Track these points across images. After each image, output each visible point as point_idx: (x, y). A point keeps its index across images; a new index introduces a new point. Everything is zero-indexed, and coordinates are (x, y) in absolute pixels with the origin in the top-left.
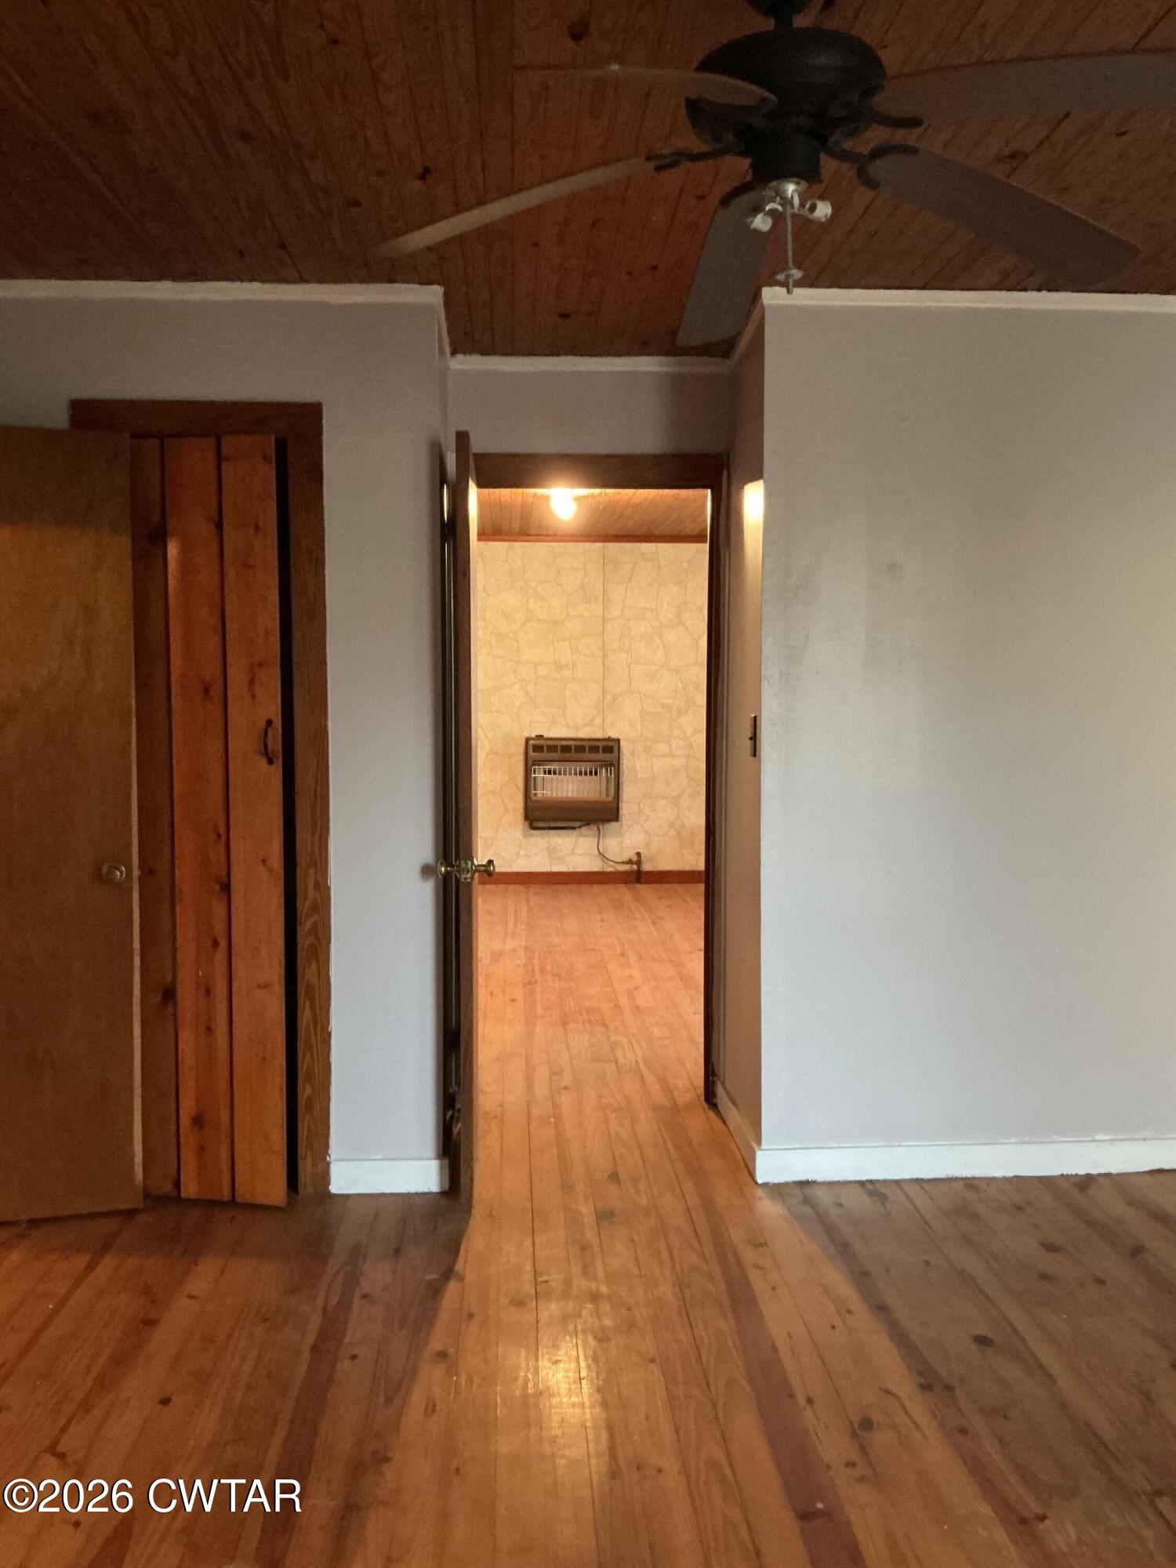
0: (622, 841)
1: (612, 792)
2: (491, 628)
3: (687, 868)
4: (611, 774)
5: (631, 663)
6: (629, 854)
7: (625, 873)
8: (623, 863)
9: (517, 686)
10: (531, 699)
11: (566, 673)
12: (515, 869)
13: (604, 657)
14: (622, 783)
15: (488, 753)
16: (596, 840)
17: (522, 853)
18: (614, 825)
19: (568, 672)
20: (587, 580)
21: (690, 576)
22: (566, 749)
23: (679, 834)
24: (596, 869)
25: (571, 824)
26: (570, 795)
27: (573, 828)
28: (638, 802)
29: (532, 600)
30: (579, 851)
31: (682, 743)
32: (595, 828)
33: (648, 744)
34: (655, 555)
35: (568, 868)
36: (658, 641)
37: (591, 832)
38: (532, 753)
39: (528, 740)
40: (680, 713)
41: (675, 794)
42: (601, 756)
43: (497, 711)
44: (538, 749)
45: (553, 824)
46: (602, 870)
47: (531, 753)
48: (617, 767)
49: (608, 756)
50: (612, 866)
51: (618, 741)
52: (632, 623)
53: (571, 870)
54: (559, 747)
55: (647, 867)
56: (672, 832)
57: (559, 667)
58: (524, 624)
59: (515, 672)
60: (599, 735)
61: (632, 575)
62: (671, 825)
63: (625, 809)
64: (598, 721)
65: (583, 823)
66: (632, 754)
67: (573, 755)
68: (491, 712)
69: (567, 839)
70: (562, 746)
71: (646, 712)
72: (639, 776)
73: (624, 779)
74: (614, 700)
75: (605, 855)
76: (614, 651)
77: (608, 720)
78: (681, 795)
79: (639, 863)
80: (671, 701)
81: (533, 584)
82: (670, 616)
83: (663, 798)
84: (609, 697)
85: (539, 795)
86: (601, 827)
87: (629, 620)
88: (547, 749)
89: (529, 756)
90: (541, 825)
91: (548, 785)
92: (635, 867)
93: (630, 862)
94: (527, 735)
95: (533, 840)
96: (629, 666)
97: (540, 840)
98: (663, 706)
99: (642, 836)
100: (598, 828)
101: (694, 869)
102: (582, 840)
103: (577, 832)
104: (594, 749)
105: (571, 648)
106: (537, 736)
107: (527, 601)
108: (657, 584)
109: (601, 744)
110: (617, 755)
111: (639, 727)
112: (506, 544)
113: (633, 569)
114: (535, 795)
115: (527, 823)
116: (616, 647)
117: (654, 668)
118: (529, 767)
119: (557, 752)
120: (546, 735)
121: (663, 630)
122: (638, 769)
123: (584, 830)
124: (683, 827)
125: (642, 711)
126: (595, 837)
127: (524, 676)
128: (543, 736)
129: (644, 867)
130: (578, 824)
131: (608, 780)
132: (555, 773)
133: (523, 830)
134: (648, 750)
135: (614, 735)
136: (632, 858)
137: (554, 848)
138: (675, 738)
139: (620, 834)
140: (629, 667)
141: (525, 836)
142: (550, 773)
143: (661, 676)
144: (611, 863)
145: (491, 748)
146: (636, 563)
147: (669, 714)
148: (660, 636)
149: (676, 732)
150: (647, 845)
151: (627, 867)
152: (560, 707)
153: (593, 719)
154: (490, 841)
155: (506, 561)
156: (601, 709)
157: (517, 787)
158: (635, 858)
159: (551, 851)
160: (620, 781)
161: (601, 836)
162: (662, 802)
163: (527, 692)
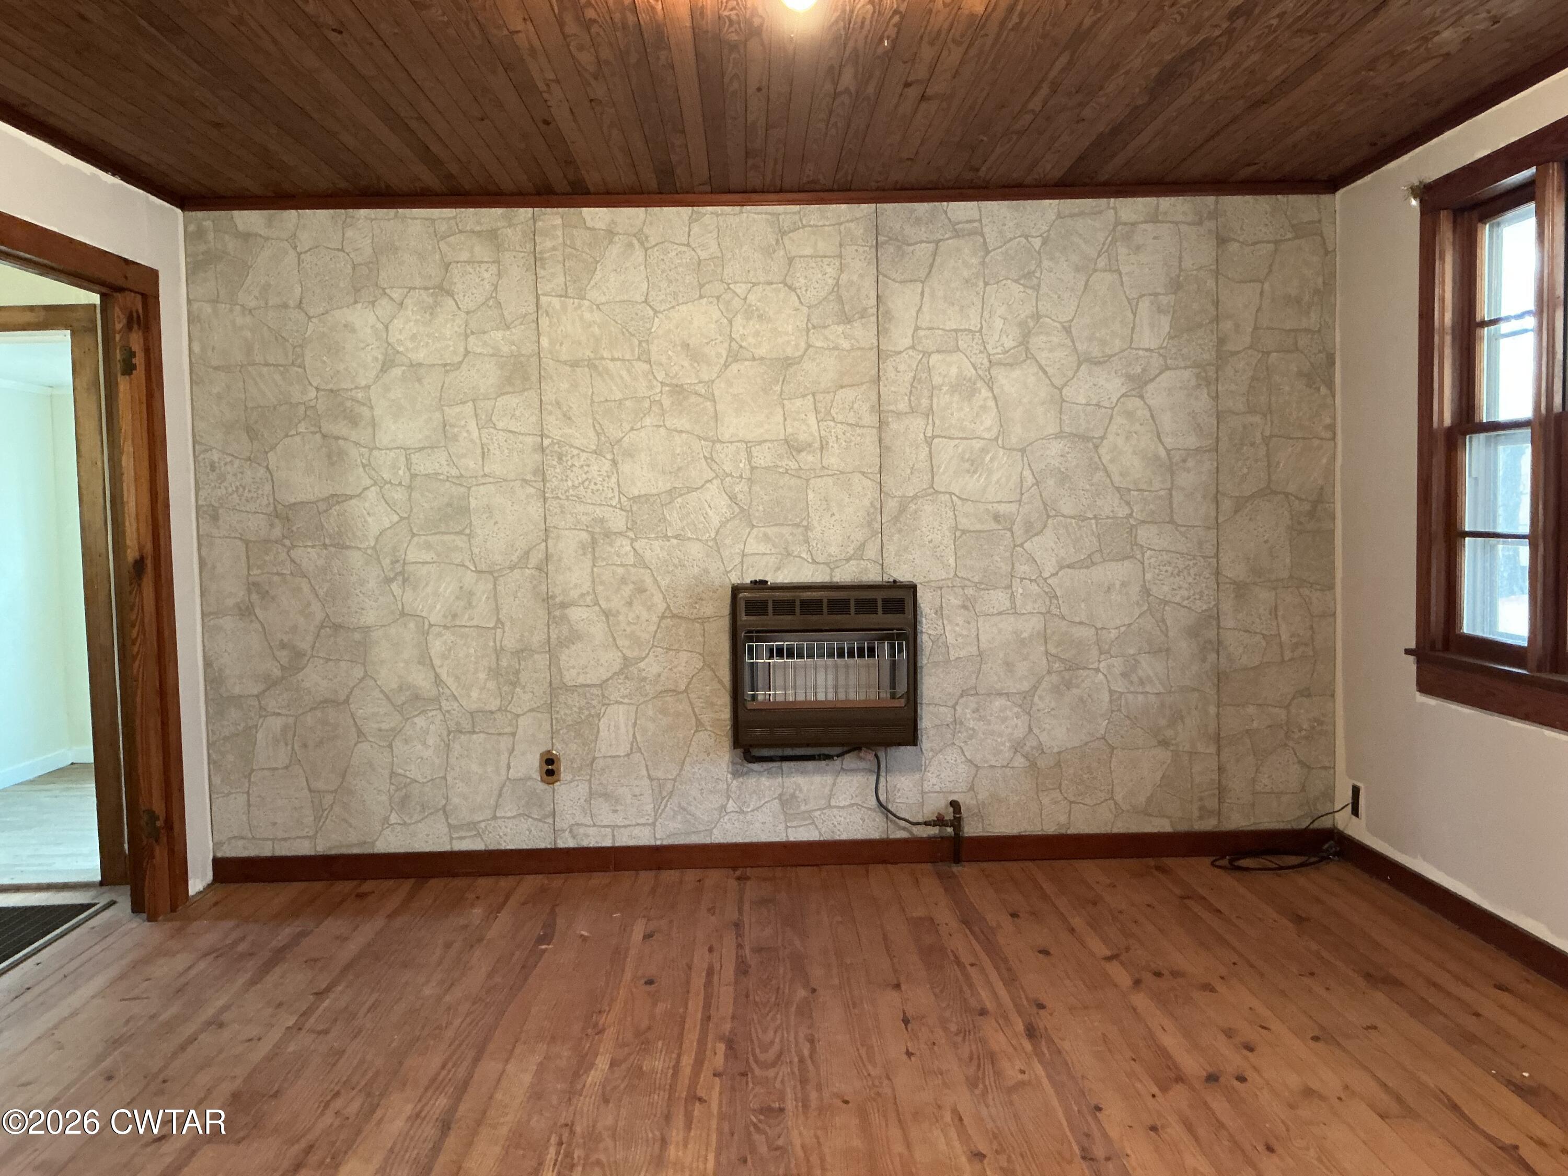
0: (922, 780)
1: (902, 688)
2: (661, 376)
3: (1050, 828)
4: (900, 651)
5: (933, 437)
6: (936, 805)
7: (930, 840)
8: (926, 824)
9: (713, 487)
10: (742, 510)
11: (808, 459)
12: (718, 837)
13: (882, 425)
14: (922, 667)
15: (663, 617)
16: (875, 777)
17: (731, 806)
18: (906, 752)
19: (810, 458)
20: (844, 277)
21: (1046, 263)
22: (812, 607)
23: (1033, 765)
24: (875, 835)
25: (826, 751)
26: (821, 697)
27: (828, 757)
28: (950, 704)
29: (739, 320)
30: (842, 799)
31: (1034, 588)
32: (870, 756)
33: (970, 591)
34: (976, 224)
35: (821, 835)
36: (985, 393)
37: (862, 765)
38: (745, 618)
39: (736, 590)
40: (1031, 531)
41: (1025, 686)
42: (881, 618)
43: (676, 537)
44: (756, 608)
45: (789, 752)
46: (884, 836)
47: (743, 618)
48: (911, 640)
49: (891, 619)
50: (904, 829)
51: (912, 588)
52: (935, 358)
53: (827, 836)
54: (798, 603)
55: (971, 829)
56: (1020, 761)
57: (793, 447)
58: (726, 366)
59: (709, 460)
60: (873, 576)
61: (932, 266)
62: (1017, 748)
63: (927, 721)
64: (872, 551)
65: (845, 749)
66: (939, 611)
67: (826, 618)
68: (667, 538)
69: (817, 779)
70: (858, 602)
71: (964, 532)
72: (953, 655)
73: (924, 660)
74: (902, 509)
75: (890, 807)
76: (899, 415)
77: (891, 548)
78: (1035, 688)
79: (957, 823)
80: (1013, 508)
81: (741, 289)
82: (1009, 343)
83: (1000, 694)
84: (891, 505)
85: (760, 698)
86: (881, 754)
87: (927, 354)
88: (774, 609)
89: (739, 623)
90: (765, 752)
91: (778, 678)
92: (950, 830)
93: (939, 821)
94: (735, 579)
95: (752, 781)
96: (929, 442)
97: (765, 781)
98: (996, 518)
99: (963, 768)
100: (876, 756)
101: (1063, 831)
102: (843, 780)
103: (837, 762)
104: (866, 606)
105: (817, 412)
106: (755, 582)
107: (730, 322)
108: (981, 284)
109: (879, 596)
110: (911, 616)
111: (952, 561)
112: (685, 211)
113: (935, 254)
114: (754, 698)
115: (739, 751)
116: (902, 406)
117: (977, 445)
118: (739, 644)
119: (792, 612)
120: (771, 579)
121: (994, 372)
122: (951, 639)
123: (850, 761)
124: (1040, 748)
125: (956, 528)
126: (871, 771)
127: (728, 467)
128: (766, 582)
129: (966, 830)
130: (838, 750)
131: (893, 665)
132: (790, 655)
133: (733, 763)
134: (968, 605)
135: (903, 574)
136: (942, 812)
137: (793, 796)
138: (1022, 579)
139: (918, 768)
140: (930, 445)
141: (736, 774)
142: (780, 653)
143: (992, 460)
144: (903, 823)
145: (668, 607)
146: (937, 242)
147: (1009, 534)
148: (990, 384)
149: (1023, 569)
150: (972, 788)
151: (933, 831)
152: (797, 525)
153: (862, 546)
154: (669, 786)
155: (688, 245)
156: (877, 526)
157: (720, 682)
158: (949, 815)
159: (786, 801)
160: (919, 664)
161: (883, 774)
162: (999, 703)
163: (733, 498)
